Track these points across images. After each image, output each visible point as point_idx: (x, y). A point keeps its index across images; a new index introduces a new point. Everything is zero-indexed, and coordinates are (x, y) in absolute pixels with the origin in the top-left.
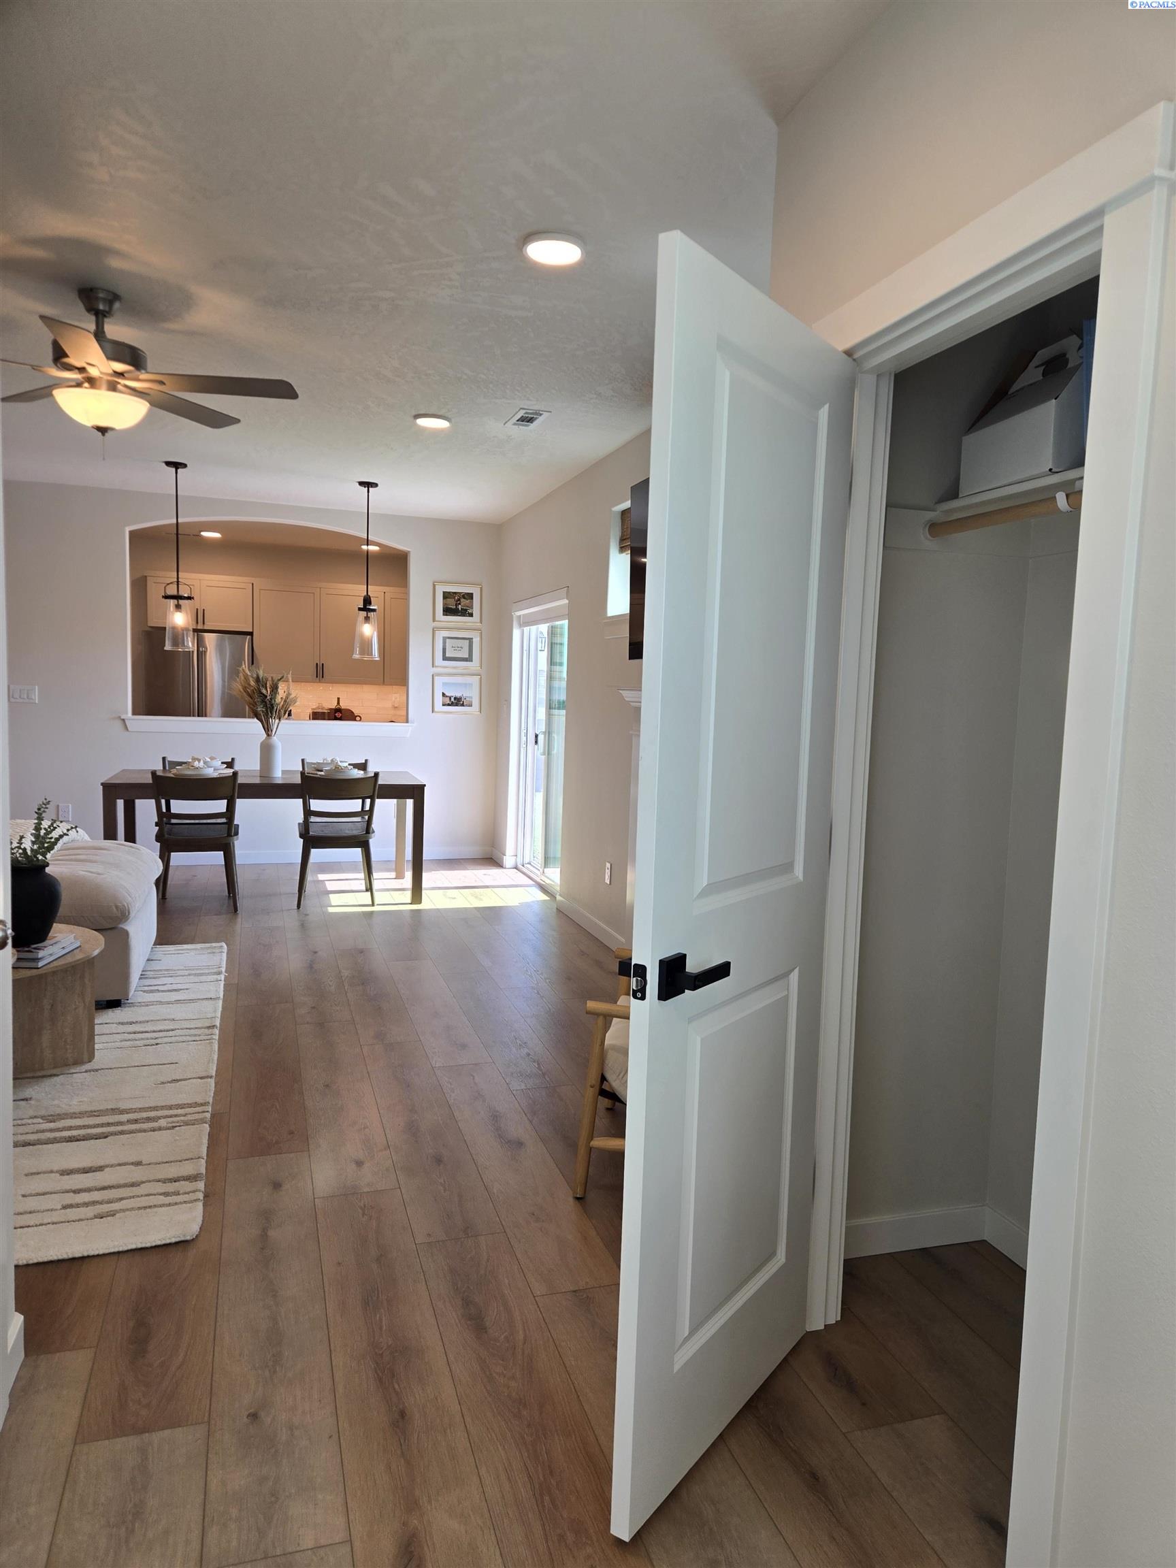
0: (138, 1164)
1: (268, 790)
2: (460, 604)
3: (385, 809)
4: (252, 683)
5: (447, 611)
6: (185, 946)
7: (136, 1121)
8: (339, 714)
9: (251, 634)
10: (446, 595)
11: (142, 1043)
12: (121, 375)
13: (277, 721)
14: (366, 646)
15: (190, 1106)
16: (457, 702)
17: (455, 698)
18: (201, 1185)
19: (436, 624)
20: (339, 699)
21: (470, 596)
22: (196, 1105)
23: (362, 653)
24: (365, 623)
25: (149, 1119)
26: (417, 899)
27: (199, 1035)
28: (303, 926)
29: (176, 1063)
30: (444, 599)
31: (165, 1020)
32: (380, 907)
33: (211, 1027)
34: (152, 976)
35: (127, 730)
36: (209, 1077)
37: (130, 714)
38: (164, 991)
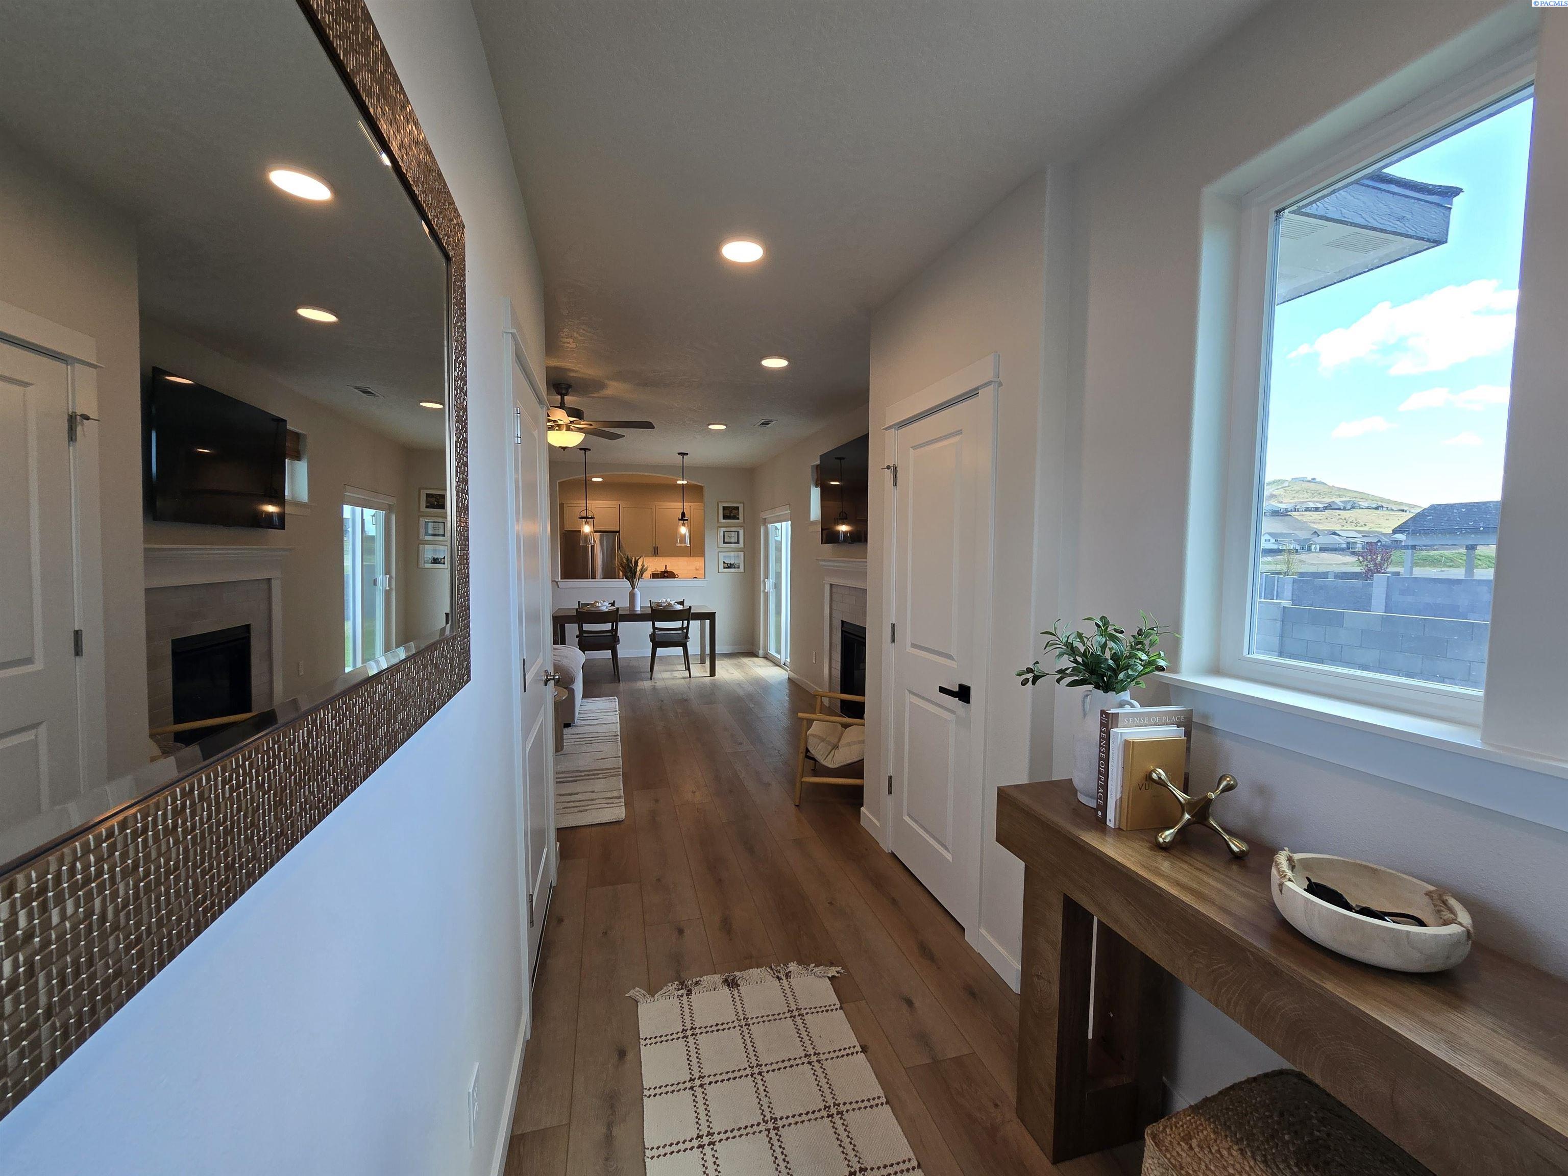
0: (593, 792)
1: (633, 617)
2: (732, 513)
3: (695, 625)
4: (625, 561)
5: (725, 517)
6: (597, 699)
7: (588, 775)
8: (667, 575)
9: (617, 532)
10: (724, 508)
11: (584, 743)
12: (572, 422)
13: (637, 581)
14: (683, 538)
15: (611, 769)
16: (730, 566)
17: (730, 564)
18: (623, 800)
19: (719, 525)
20: (666, 566)
21: (738, 508)
22: (614, 768)
23: (679, 541)
24: (682, 526)
25: (594, 775)
26: (713, 673)
27: (611, 739)
28: (654, 688)
29: (602, 751)
30: (723, 510)
31: (593, 732)
32: (694, 678)
33: (616, 736)
34: (583, 713)
35: (558, 587)
36: (618, 757)
37: (560, 579)
38: (590, 720)
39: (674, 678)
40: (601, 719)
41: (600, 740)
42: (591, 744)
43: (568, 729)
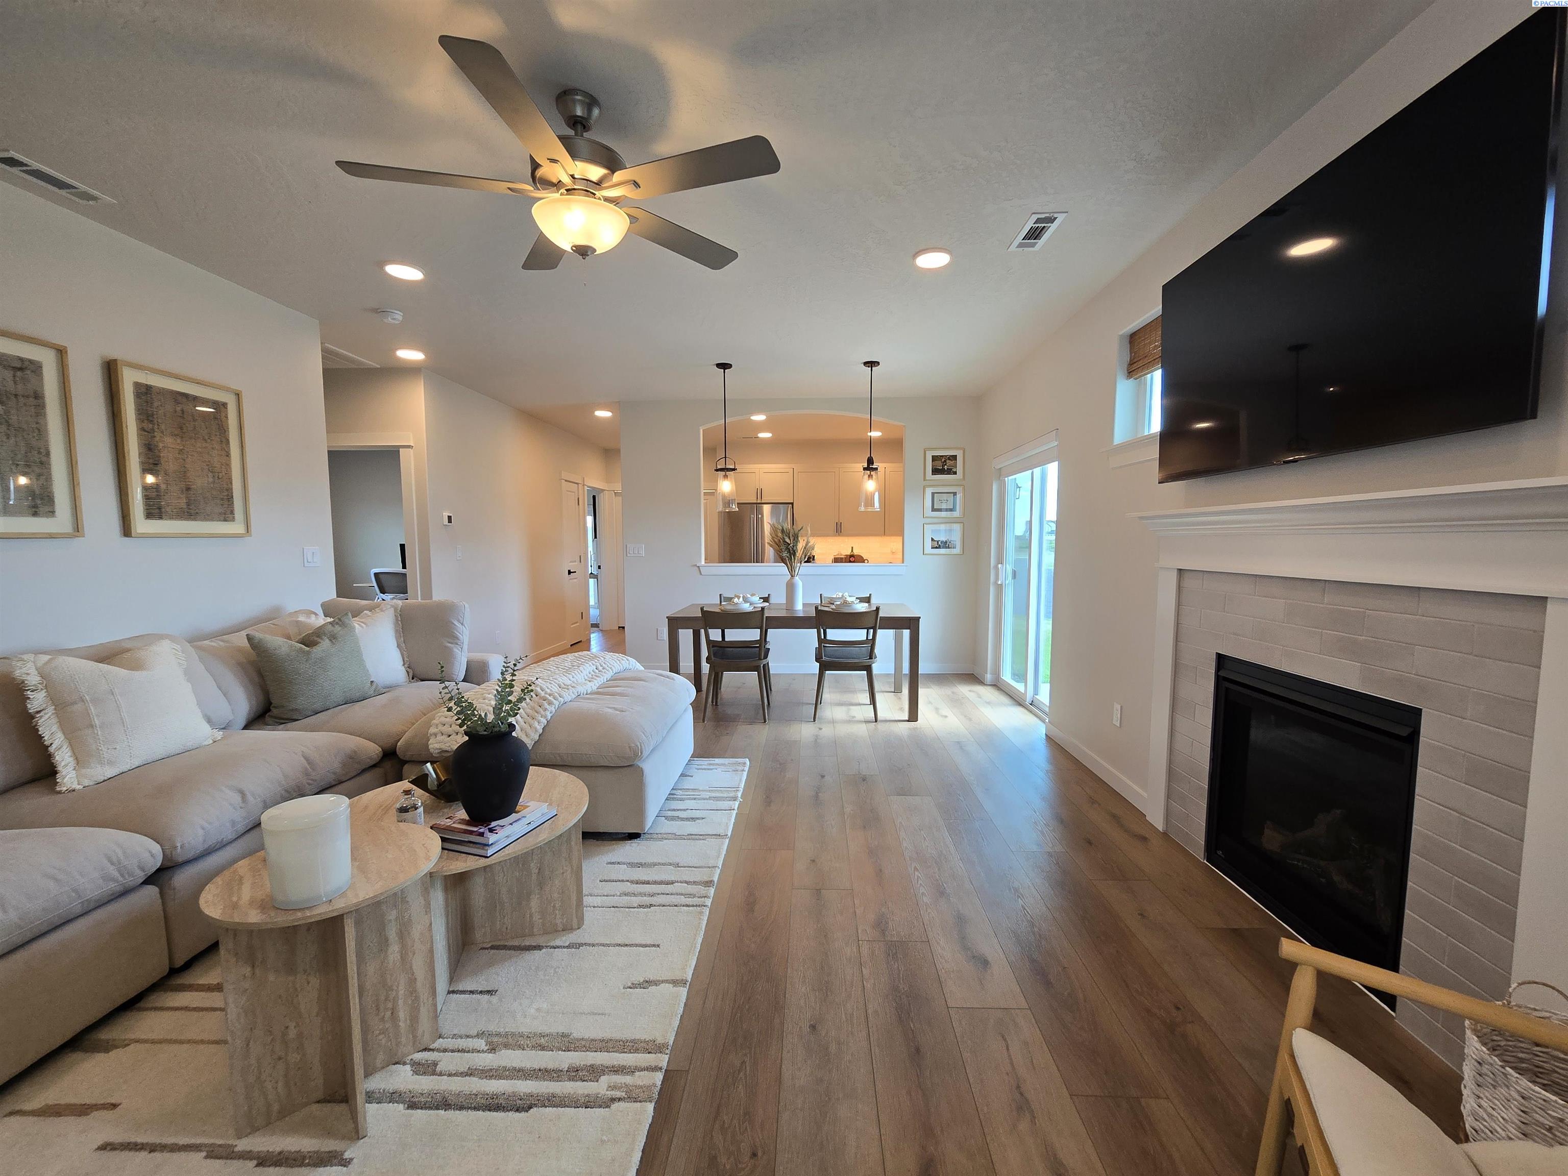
1: (792, 622)
2: (946, 465)
3: (885, 637)
5: (935, 471)
6: (717, 761)
8: (852, 558)
9: (792, 504)
10: (934, 458)
13: (799, 565)
14: (869, 499)
16: (945, 545)
17: (942, 542)
19: (926, 482)
20: (852, 548)
21: (954, 458)
23: (866, 506)
24: (869, 480)
26: (913, 716)
27: (694, 896)
28: (816, 742)
29: (658, 946)
30: (932, 461)
31: (670, 864)
32: (882, 724)
33: (708, 884)
34: (679, 796)
35: (701, 574)
36: (683, 982)
37: (703, 563)
38: (682, 819)
39: (851, 721)
40: (703, 818)
41: (672, 894)
42: (650, 908)
43: (631, 845)
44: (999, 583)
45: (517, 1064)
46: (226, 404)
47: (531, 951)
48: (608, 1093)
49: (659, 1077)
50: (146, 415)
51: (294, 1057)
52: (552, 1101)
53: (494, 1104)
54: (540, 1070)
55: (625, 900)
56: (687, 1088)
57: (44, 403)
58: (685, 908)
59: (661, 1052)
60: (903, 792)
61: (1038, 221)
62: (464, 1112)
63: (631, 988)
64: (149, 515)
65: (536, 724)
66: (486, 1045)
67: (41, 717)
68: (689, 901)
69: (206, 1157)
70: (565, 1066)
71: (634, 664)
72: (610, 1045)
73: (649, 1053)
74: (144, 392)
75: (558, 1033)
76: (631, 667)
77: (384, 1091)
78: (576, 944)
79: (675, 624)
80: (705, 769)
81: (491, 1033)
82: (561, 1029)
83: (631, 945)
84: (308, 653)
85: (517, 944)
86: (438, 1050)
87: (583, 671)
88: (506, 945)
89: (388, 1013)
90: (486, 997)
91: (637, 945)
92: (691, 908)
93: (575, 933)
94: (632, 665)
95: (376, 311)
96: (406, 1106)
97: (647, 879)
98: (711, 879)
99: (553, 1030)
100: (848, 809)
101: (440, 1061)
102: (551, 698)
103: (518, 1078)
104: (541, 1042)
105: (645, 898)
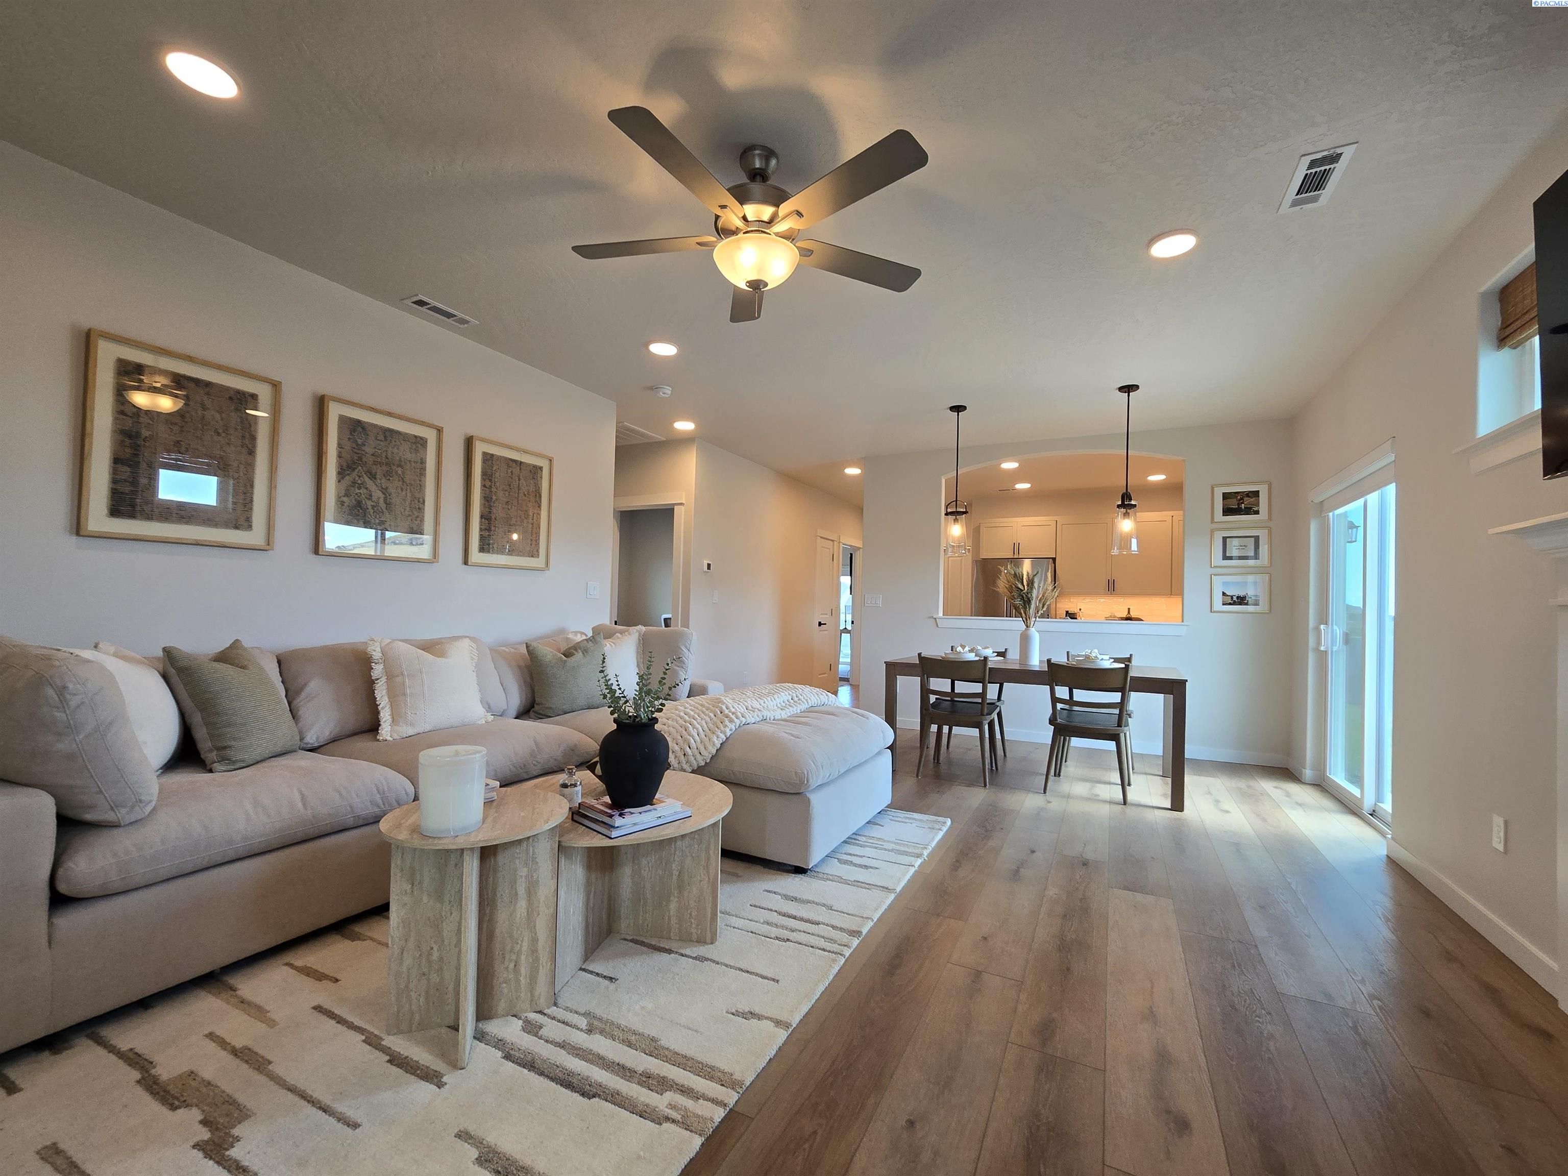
1: (1025, 676)
2: (1243, 503)
4: (1010, 579)
5: (1227, 511)
9: (1054, 559)
10: (1226, 496)
13: (1035, 617)
14: (1125, 541)
16: (1241, 600)
17: (1238, 597)
19: (1214, 526)
20: (1129, 609)
21: (1256, 494)
23: (1120, 548)
24: (1124, 519)
26: (1177, 804)
27: (835, 942)
28: (1039, 814)
29: (778, 981)
30: (1223, 500)
31: (824, 905)
32: (1133, 808)
33: (855, 933)
34: (860, 842)
35: (938, 626)
36: (787, 1025)
37: (941, 614)
38: (855, 865)
39: (1094, 799)
40: (877, 868)
41: (813, 934)
42: (785, 942)
43: (793, 880)
44: (1322, 648)
45: (603, 1052)
46: (542, 467)
47: (662, 953)
48: (667, 1110)
49: (719, 1114)
50: (487, 475)
51: (435, 978)
52: (615, 1098)
53: (568, 1081)
54: (618, 1064)
55: (765, 929)
56: (744, 1137)
57: (425, 467)
58: (820, 951)
59: (733, 1088)
60: (1132, 886)
61: (1313, 164)
62: (541, 1078)
63: (733, 1014)
64: (482, 550)
65: (715, 739)
66: (586, 1026)
67: (378, 683)
68: (828, 946)
69: (364, 1041)
70: (640, 1069)
71: (834, 701)
72: (689, 1063)
73: (722, 1085)
74: (488, 458)
75: (649, 1035)
76: (830, 703)
77: (495, 1035)
78: (703, 957)
79: (894, 670)
80: (899, 821)
81: (595, 1016)
82: (653, 1033)
83: (751, 973)
84: (565, 661)
85: (653, 943)
86: (549, 1016)
87: (776, 698)
88: (644, 942)
89: (512, 965)
90: (607, 982)
91: (757, 975)
92: (826, 953)
93: (706, 946)
94: (832, 701)
95: (651, 388)
96: (504, 1055)
97: (794, 914)
98: (859, 930)
99: (646, 1032)
100: (1052, 892)
101: (545, 1026)
102: (733, 717)
103: (597, 1065)
104: (632, 1039)
105: (785, 931)
